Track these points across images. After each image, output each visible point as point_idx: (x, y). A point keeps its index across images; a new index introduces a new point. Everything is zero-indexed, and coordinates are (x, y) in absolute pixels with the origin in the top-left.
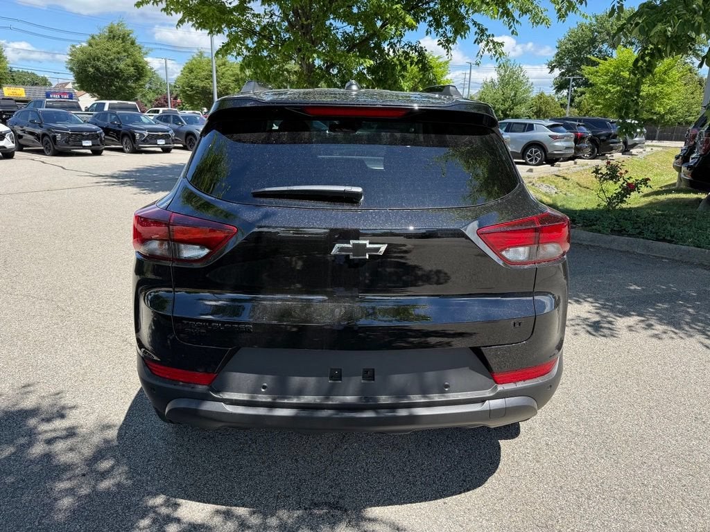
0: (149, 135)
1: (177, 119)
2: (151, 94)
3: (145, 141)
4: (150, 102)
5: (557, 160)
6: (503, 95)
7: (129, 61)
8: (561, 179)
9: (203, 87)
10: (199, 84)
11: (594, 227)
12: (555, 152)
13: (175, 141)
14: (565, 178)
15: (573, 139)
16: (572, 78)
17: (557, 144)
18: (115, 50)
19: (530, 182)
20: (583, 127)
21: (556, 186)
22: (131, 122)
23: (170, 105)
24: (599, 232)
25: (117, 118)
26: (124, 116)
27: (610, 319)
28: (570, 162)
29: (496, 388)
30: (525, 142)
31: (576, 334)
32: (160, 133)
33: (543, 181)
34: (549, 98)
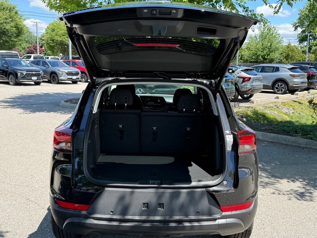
0: (26, 74)
1: (45, 64)
2: (25, 44)
3: (24, 78)
4: (24, 49)
5: (296, 90)
6: (263, 45)
7: (13, 24)
8: (297, 104)
9: (61, 41)
10: (58, 39)
11: (308, 136)
12: (294, 86)
13: (43, 78)
14: (300, 103)
15: (306, 77)
16: (309, 34)
17: (295, 80)
18: (4, 17)
19: (276, 106)
20: (313, 69)
21: (293, 109)
22: (15, 65)
23: (38, 52)
24: (311, 139)
25: (6, 62)
26: (10, 61)
27: (310, 191)
28: (305, 91)
29: (222, 213)
30: (275, 78)
31: (290, 199)
32: (34, 73)
33: (285, 105)
34: (294, 48)
